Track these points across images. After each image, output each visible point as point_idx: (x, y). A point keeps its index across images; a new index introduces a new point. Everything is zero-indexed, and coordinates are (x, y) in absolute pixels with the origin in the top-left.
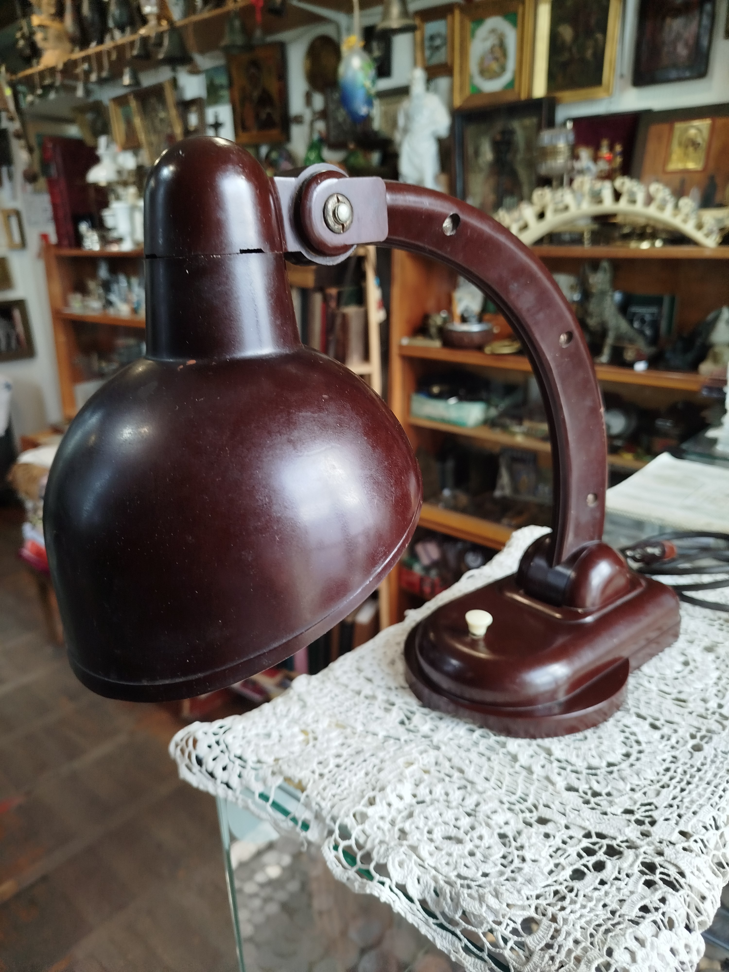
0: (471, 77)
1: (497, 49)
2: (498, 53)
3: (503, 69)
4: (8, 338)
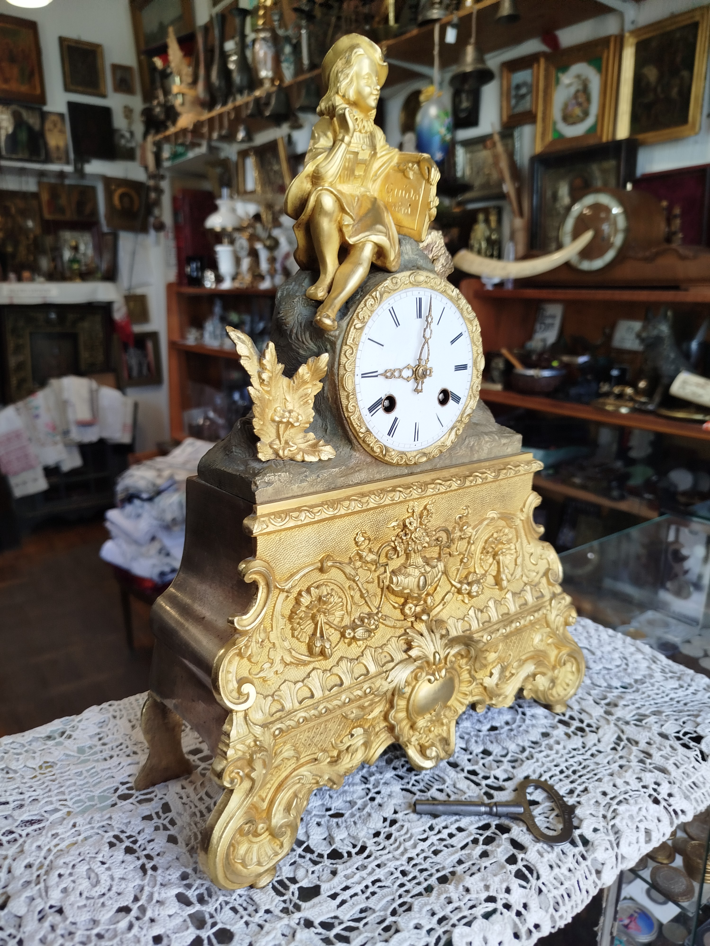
0: (555, 123)
1: (580, 94)
2: (581, 99)
3: (586, 114)
4: (140, 365)
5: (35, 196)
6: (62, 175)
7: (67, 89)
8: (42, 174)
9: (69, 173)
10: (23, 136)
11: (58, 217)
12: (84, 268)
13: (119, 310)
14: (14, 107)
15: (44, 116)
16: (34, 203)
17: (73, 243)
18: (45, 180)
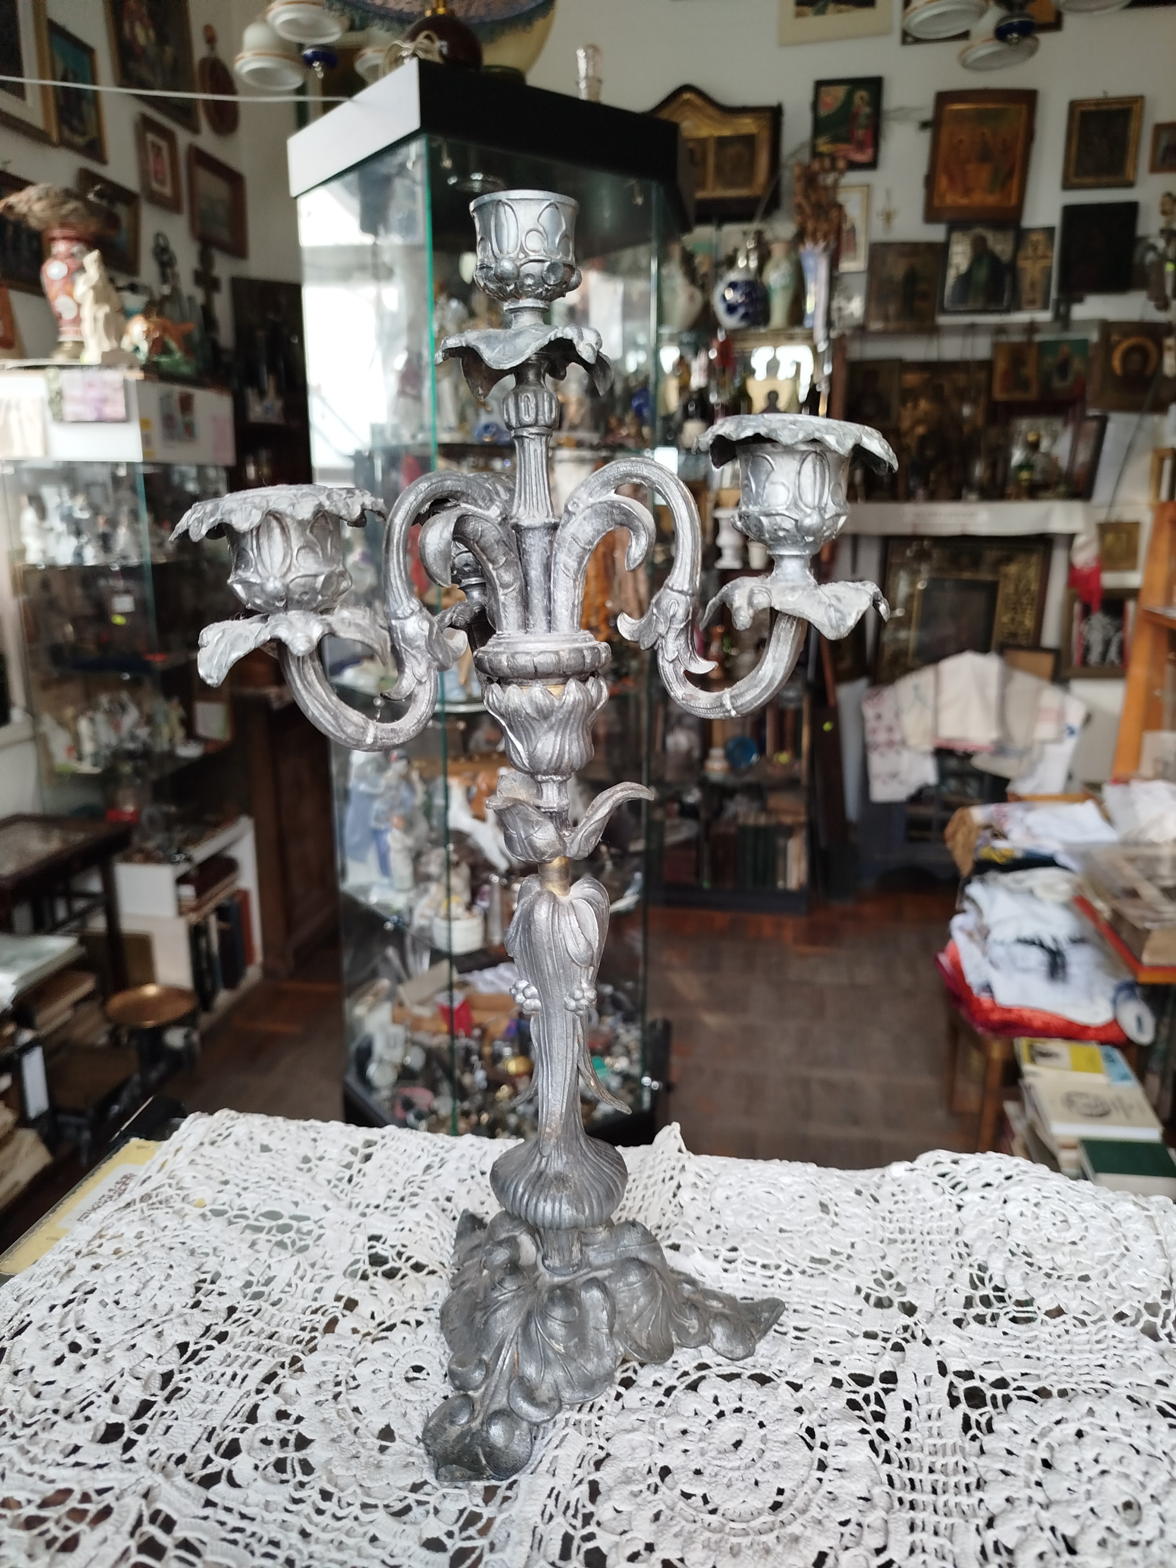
4: (1107, 644)
5: (987, 365)
6: (1032, 328)
7: (1067, 185)
8: (1000, 330)
9: (1045, 323)
10: (982, 274)
11: (1019, 396)
12: (1038, 477)
13: (1084, 546)
14: (979, 231)
15: (1021, 235)
16: (982, 376)
17: (1031, 438)
18: (1003, 339)
